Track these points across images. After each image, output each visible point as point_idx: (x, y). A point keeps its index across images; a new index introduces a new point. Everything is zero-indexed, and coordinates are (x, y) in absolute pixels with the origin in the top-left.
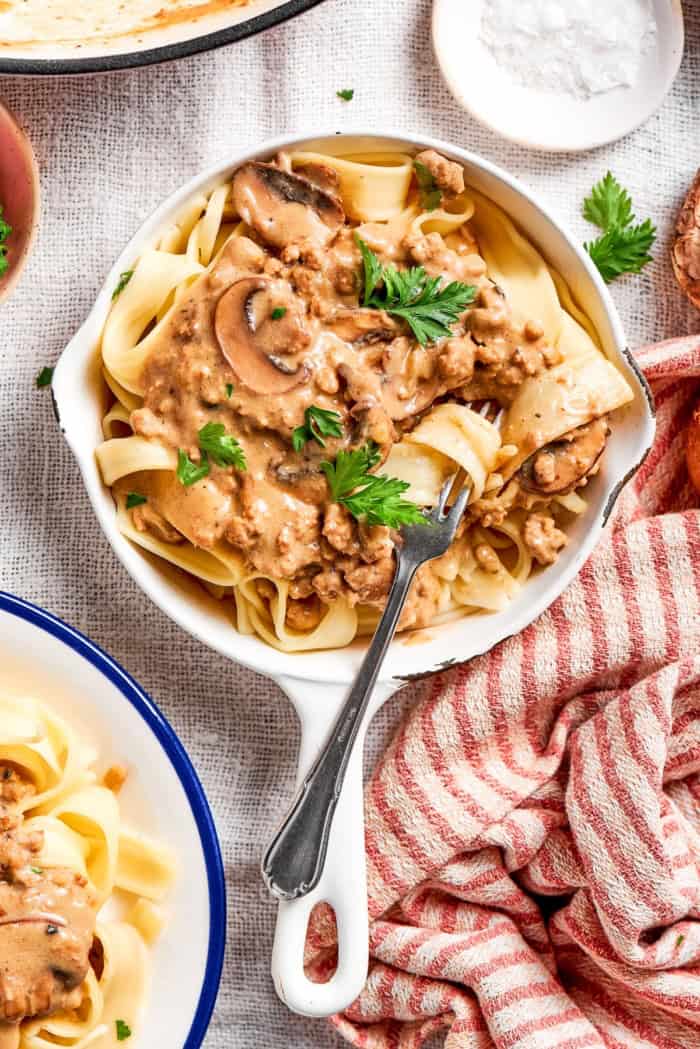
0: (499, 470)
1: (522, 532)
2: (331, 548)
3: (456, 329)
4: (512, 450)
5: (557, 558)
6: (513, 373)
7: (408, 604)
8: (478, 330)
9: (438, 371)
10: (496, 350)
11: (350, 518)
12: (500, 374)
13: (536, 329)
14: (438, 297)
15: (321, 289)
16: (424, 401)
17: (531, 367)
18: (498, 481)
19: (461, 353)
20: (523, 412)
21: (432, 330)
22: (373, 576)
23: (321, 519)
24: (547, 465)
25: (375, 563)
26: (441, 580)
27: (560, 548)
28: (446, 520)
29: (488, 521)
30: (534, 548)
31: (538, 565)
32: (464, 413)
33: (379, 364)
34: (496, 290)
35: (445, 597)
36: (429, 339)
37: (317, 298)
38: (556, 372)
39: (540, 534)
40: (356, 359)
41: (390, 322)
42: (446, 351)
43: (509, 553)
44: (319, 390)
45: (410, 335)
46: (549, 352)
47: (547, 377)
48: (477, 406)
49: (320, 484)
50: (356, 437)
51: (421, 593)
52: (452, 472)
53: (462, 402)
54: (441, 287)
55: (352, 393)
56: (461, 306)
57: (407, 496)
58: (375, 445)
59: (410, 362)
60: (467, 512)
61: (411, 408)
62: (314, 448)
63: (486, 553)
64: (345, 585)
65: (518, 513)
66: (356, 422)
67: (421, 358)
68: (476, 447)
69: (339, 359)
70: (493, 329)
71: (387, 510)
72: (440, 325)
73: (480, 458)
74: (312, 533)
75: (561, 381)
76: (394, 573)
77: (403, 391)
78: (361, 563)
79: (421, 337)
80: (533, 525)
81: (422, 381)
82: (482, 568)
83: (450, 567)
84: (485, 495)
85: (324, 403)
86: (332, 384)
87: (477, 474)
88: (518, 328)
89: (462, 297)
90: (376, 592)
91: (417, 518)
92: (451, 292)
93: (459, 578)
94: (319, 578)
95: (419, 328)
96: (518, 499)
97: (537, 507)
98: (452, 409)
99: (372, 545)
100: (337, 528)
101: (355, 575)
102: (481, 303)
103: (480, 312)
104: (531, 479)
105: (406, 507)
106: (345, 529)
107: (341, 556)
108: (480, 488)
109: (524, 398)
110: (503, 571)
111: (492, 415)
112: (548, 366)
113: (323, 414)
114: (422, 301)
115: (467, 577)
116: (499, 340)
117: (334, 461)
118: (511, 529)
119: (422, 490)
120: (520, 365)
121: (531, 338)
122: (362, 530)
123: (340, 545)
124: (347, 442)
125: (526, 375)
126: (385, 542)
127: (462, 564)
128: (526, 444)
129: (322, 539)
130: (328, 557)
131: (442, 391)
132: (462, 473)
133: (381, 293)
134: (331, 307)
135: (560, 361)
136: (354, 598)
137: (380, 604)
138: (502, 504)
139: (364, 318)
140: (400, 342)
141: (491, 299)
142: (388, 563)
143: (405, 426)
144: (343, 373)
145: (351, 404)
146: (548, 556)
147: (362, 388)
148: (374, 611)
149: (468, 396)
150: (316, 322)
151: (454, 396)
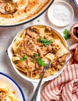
0: (54, 60)
1: (57, 67)
2: (37, 68)
3: (50, 45)
4: (56, 58)
5: (61, 69)
6: (56, 50)
7: (45, 74)
8: (52, 45)
9: (48, 50)
10: (54, 47)
11: (39, 65)
12: (54, 50)
13: (58, 45)
14: (48, 42)
15: (36, 41)
16: (46, 53)
17: (58, 49)
18: (54, 61)
19: (50, 48)
20: (57, 54)
22: (41, 71)
23: (36, 65)
24: (60, 60)
25: (41, 70)
26: (48, 72)
27: (61, 68)
28: (49, 65)
29: (53, 65)
31: (59, 70)
32: (51, 54)
33: (42, 49)
34: (54, 41)
35: (49, 73)
36: (47, 46)
37: (35, 42)
38: (61, 50)
39: (59, 67)
40: (39, 48)
41: (43, 44)
42: (49, 47)
43: (56, 69)
44: (35, 51)
45: (45, 46)
46: (60, 48)
48: (52, 53)
49: (35, 61)
50: (39, 56)
51: (46, 73)
52: (49, 60)
53: (51, 53)
54: (48, 41)
55: (39, 52)
56: (50, 43)
57: (44, 63)
58: (41, 57)
60: (51, 64)
61: (45, 53)
62: (35, 58)
63: (53, 69)
64: (38, 72)
65: (57, 65)
66: (39, 55)
67: (46, 48)
68: (52, 57)
69: (37, 48)
70: (54, 45)
71: (42, 64)
72: (48, 44)
74: (34, 67)
75: (61, 51)
78: (40, 70)
79: (46, 46)
81: (46, 51)
82: (53, 70)
83: (49, 70)
84: (53, 63)
85: (36, 53)
86: (37, 51)
87: (52, 60)
88: (56, 45)
89: (50, 42)
90: (41, 73)
91: (45, 65)
92: (49, 41)
93: (50, 72)
94: (36, 71)
95: (46, 45)
96: (57, 63)
97: (59, 64)
99: (41, 68)
100: (37, 66)
101: (39, 71)
102: (52, 42)
103: (52, 43)
104: (58, 61)
105: (45, 64)
106: (38, 66)
107: (38, 69)
108: (52, 62)
109: (57, 52)
110: (55, 71)
111: (54, 54)
112: (59, 49)
114: (46, 42)
115: (51, 71)
116: (54, 46)
117: (37, 59)
118: (56, 66)
119: (46, 62)
120: (56, 49)
121: (58, 46)
123: (38, 68)
124: (38, 57)
125: (57, 50)
126: (42, 67)
127: (51, 70)
130: (36, 69)
131: (48, 52)
132: (51, 60)
133: (42, 41)
134: (37, 43)
135: (61, 48)
136: (39, 73)
137: (42, 74)
138: (55, 64)
139: (40, 44)
140: (44, 46)
141: (53, 42)
142: (43, 70)
143: (44, 55)
145: (39, 53)
146: (60, 69)
147: (40, 51)
148: (41, 75)
149: (51, 52)
150: (35, 45)
151: (50, 52)
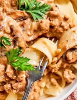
0: (56, 56)
1: (63, 74)
2: (8, 77)
3: (45, 17)
4: (60, 50)
5: (73, 81)
6: (61, 29)
7: (30, 94)
8: (51, 17)
9: (40, 28)
10: (56, 22)
11: (13, 68)
12: (57, 29)
14: (40, 8)
15: (7, 5)
16: (35, 36)
17: (66, 28)
18: (56, 59)
19: (46, 23)
20: (63, 40)
21: (38, 17)
22: (20, 85)
23: (6, 69)
24: (70, 55)
25: (21, 81)
26: (41, 87)
27: (73, 79)
28: (41, 70)
29: (53, 71)
30: (66, 79)
31: (67, 84)
32: (47, 40)
33: (22, 26)
34: (56, 6)
36: (37, 19)
37: (6, 7)
38: (73, 29)
39: (68, 75)
40: (16, 24)
41: (26, 14)
42: (41, 22)
43: (60, 80)
44: (5, 32)
45: (32, 18)
46: (71, 23)
47: (70, 31)
48: (51, 39)
49: (5, 59)
50: (15, 45)
51: (35, 91)
52: (43, 56)
53: (47, 38)
54: (40, 5)
55: (14, 33)
56: (47, 10)
57: (29, 62)
58: (20, 48)
59: (31, 25)
60: (48, 68)
61: (31, 38)
62: (3, 49)
63: (53, 80)
64: (12, 88)
65: (62, 69)
66: (15, 42)
67: (35, 24)
68: (49, 49)
69: (11, 24)
70: (55, 17)
71: (23, 66)
72: (40, 15)
73: (51, 52)
74: (3, 73)
75: (74, 32)
76: (26, 85)
77: (29, 33)
78: (17, 82)
79: (35, 18)
80: (66, 72)
81: (35, 31)
82: (52, 84)
83: (43, 84)
84: (52, 63)
85: (6, 36)
86: (9, 30)
87: (50, 57)
88: (62, 16)
89: (46, 8)
90: (21, 90)
91: (32, 69)
92: (43, 6)
93: (45, 87)
94: (5, 86)
95: (34, 16)
96: (62, 65)
97: (67, 67)
98: (44, 39)
99: (19, 76)
100: (10, 72)
101: (15, 85)
102: (52, 10)
103: (52, 12)
104: (65, 59)
105: (29, 65)
106: (12, 72)
107: (11, 79)
108: (51, 61)
109: (64, 36)
110: (58, 85)
111: (55, 41)
112: (70, 27)
113: (6, 39)
114: (35, 9)
115: (48, 87)
116: (57, 20)
117: (9, 52)
118: (60, 73)
119: (34, 61)
120: (63, 27)
121: (66, 19)
122: (17, 72)
123: (10, 76)
124: (12, 47)
125: (64, 30)
126: (23, 76)
127: (47, 83)
128: (64, 48)
129: (6, 75)
130: (7, 80)
131: (40, 34)
132: (46, 57)
133: (23, 6)
134: (9, 10)
135: (74, 26)
136: (15, 91)
137: (22, 93)
138: (57, 66)
139: (19, 13)
140: (29, 20)
141: (55, 8)
142: (24, 82)
143: (29, 43)
144: (12, 27)
145: (14, 35)
146: (70, 81)
147: (17, 31)
148: (21, 95)
149: (48, 36)
150: (5, 14)
151: (44, 36)
